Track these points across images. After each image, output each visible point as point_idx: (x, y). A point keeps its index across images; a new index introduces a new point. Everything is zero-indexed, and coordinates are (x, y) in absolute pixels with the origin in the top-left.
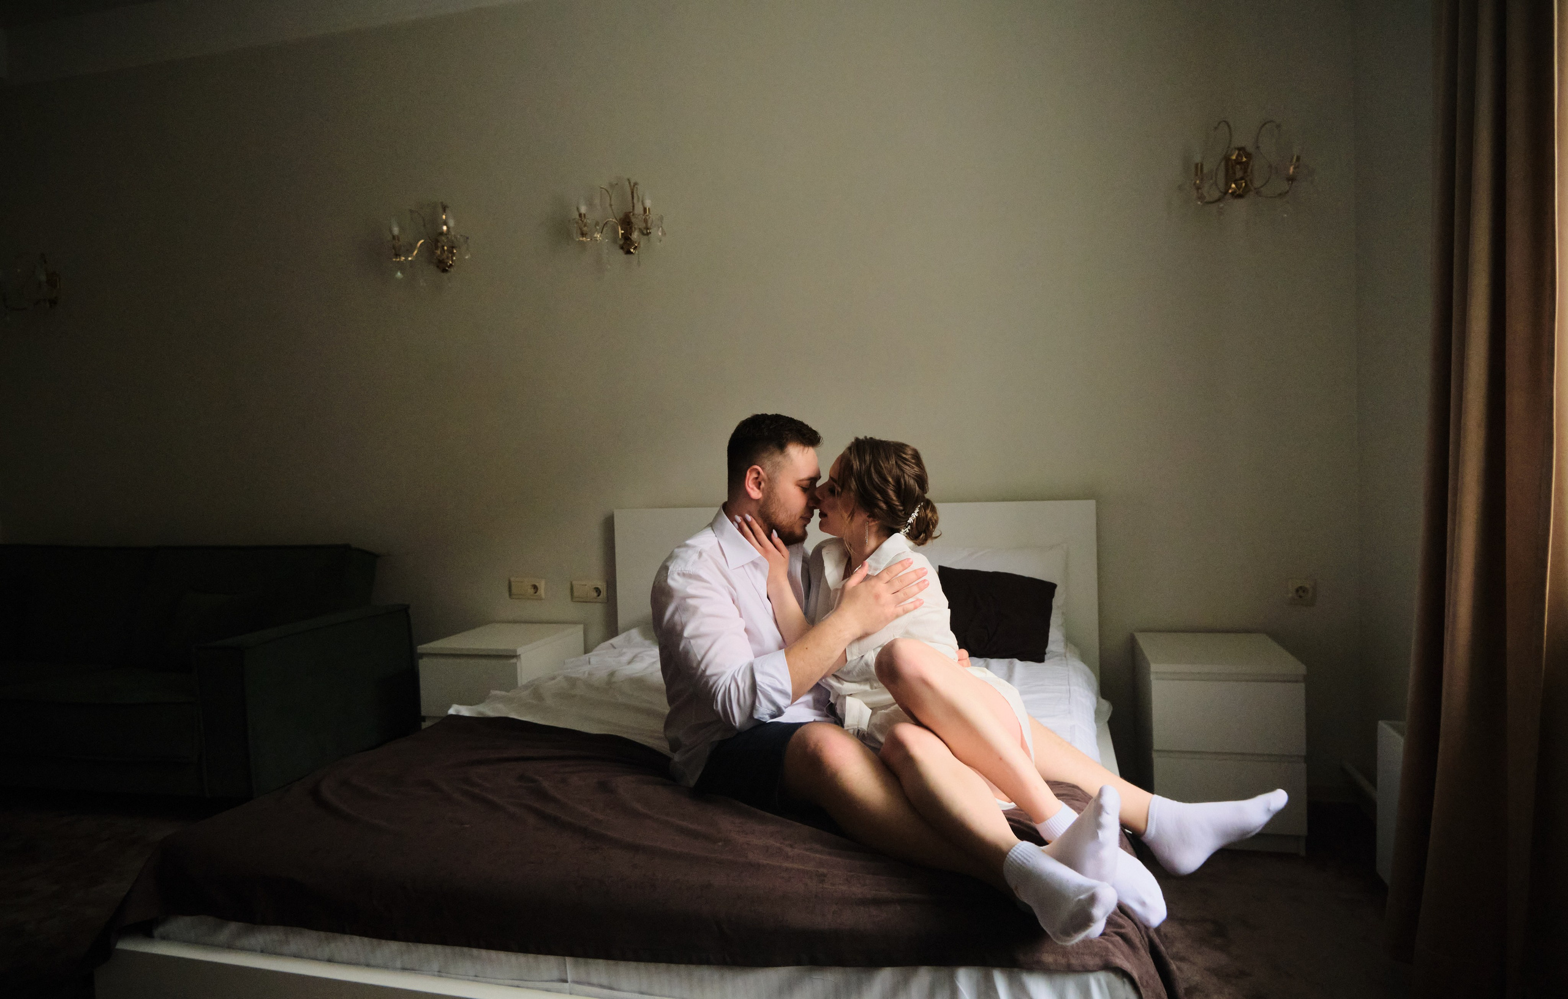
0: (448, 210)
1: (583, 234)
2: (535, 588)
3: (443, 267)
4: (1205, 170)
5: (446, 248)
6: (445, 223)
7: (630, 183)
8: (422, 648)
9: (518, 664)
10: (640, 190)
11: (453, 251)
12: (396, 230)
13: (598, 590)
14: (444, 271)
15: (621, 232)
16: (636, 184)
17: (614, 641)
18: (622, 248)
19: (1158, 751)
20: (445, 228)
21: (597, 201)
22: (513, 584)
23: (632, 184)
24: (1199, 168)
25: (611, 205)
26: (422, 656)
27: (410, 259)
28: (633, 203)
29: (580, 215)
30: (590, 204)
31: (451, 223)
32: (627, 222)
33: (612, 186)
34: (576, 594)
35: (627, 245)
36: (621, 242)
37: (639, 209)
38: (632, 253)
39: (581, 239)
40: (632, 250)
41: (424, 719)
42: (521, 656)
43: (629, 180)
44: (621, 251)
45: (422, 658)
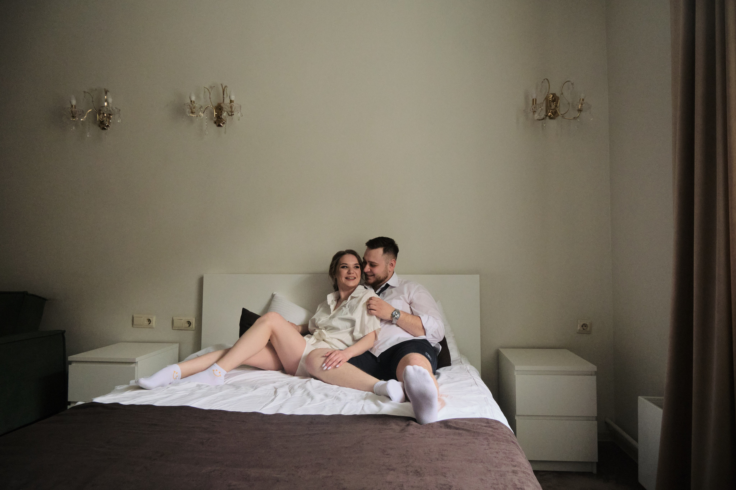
0: (108, 93)
1: (192, 113)
2: (149, 321)
3: (103, 125)
4: (537, 102)
5: (105, 115)
6: (106, 101)
7: (222, 86)
8: (70, 358)
9: (136, 368)
10: (228, 91)
11: (110, 117)
12: (74, 102)
13: (189, 323)
14: (104, 129)
15: (215, 113)
16: (226, 87)
17: (199, 353)
18: (215, 123)
19: (519, 415)
20: (106, 104)
21: (202, 96)
22: (135, 318)
23: (224, 87)
24: (534, 101)
25: (210, 98)
26: (71, 363)
27: (82, 120)
28: (224, 97)
29: (191, 101)
30: (198, 97)
31: (110, 100)
32: (219, 108)
33: (211, 87)
34: (175, 324)
35: (219, 121)
36: (215, 120)
37: (227, 101)
38: (221, 126)
39: (191, 115)
40: (221, 125)
41: (69, 403)
42: (138, 362)
43: (221, 84)
44: (215, 125)
45: (71, 364)
